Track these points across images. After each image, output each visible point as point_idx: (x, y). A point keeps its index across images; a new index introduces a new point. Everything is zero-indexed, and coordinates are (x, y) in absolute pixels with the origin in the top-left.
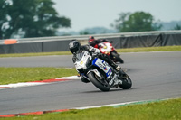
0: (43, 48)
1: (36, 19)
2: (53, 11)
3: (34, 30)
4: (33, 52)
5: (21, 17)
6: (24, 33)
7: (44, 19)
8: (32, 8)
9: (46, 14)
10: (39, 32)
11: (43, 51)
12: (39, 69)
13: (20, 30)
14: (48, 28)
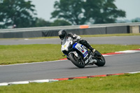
0: (107, 31)
1: (102, 11)
2: (114, 6)
3: (100, 19)
4: (99, 33)
5: (92, 10)
6: (93, 21)
7: (108, 11)
8: (99, 4)
9: (109, 8)
10: (104, 20)
11: (106, 33)
12: (103, 45)
13: (91, 19)
14: (110, 18)
